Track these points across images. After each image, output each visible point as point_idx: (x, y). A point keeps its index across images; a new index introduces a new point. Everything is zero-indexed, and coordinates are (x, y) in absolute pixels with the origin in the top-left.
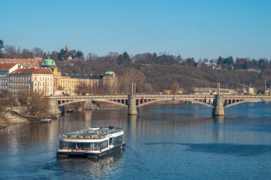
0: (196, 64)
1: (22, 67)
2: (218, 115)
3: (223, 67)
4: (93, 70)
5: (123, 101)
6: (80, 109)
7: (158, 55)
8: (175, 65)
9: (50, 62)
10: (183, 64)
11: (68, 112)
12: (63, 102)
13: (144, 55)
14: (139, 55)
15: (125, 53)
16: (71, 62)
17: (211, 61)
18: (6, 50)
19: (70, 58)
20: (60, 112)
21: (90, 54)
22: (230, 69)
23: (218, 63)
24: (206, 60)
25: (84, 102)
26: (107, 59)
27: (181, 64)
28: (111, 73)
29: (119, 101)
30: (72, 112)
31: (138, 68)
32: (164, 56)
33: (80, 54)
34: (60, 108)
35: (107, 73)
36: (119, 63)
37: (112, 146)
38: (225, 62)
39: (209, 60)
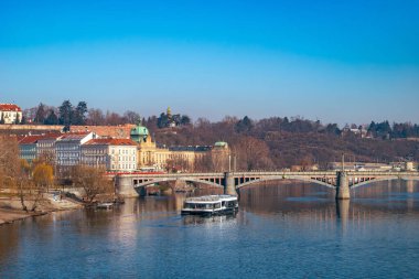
0: (339, 132)
1: (97, 136)
2: (342, 199)
3: (376, 136)
4: (203, 139)
5: (217, 181)
6: (169, 191)
7: (290, 121)
8: (311, 133)
9: (142, 130)
10: (323, 131)
11: (150, 194)
12: (141, 181)
13: (271, 119)
14: (265, 120)
15: (246, 118)
16: (174, 129)
17: (360, 128)
18: (91, 115)
19: (173, 125)
20: (137, 195)
21: (200, 120)
22: (384, 137)
23: (369, 130)
24: (354, 126)
25: (174, 182)
26: (222, 125)
27: (320, 132)
28: (222, 144)
29: (212, 180)
30: (155, 194)
31: (262, 137)
32: (298, 121)
33: (185, 120)
34: (136, 189)
35: (217, 144)
36: (238, 131)
37: (224, 208)
38: (378, 129)
39: (358, 126)
